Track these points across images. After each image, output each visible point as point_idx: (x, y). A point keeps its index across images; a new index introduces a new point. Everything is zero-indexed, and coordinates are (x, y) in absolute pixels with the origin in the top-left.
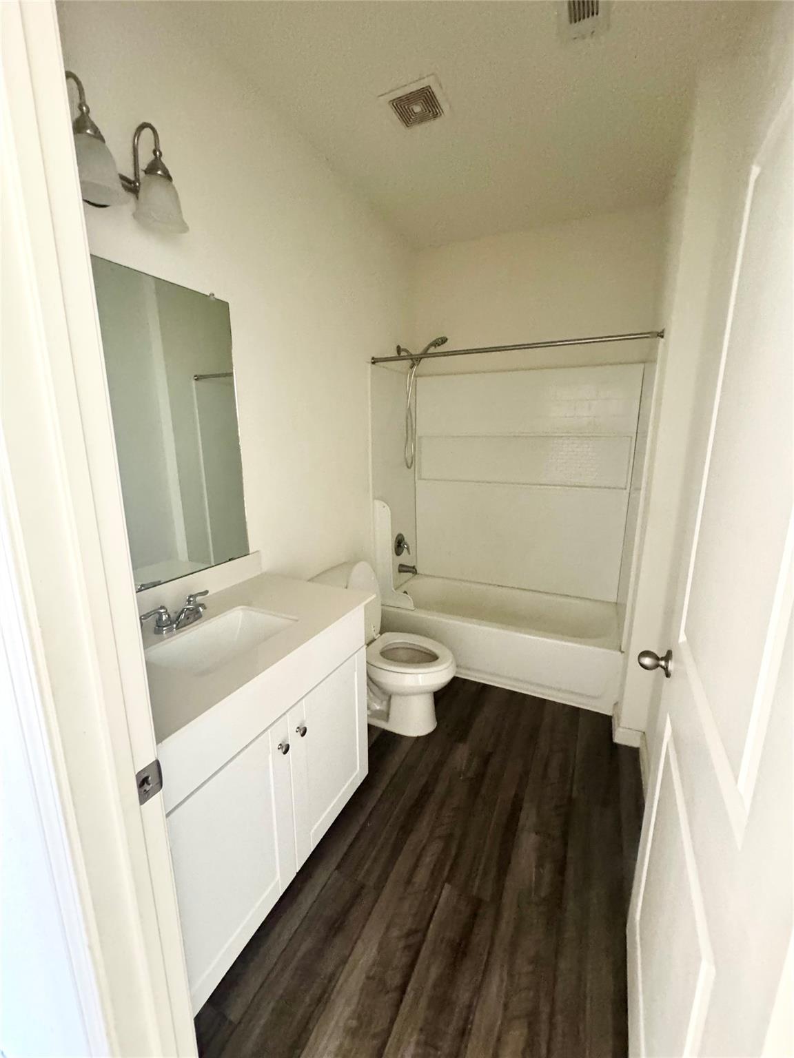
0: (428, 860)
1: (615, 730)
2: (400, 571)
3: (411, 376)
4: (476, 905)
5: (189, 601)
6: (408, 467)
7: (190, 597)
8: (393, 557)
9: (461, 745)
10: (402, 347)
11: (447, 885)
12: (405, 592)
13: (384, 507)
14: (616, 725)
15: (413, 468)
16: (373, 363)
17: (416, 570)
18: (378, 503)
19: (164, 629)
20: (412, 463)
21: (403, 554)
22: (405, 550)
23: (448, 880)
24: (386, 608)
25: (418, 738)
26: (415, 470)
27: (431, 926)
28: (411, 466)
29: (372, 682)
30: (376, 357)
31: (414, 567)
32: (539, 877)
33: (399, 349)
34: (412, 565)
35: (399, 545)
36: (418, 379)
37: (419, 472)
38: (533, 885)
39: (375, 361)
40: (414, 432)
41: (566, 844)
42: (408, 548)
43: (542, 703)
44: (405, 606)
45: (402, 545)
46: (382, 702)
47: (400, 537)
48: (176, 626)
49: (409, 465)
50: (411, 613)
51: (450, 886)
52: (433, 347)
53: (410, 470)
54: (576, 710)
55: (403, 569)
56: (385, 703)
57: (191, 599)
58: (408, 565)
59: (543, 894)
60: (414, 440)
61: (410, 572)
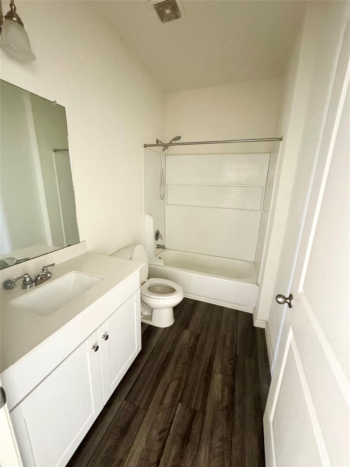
0: (171, 391)
1: (254, 321)
2: (157, 248)
3: (163, 155)
4: (194, 414)
5: (43, 270)
6: (162, 199)
7: (44, 267)
8: (154, 241)
9: (186, 331)
10: (159, 140)
11: (180, 404)
12: (160, 258)
13: (150, 218)
14: (255, 319)
15: (164, 199)
16: (145, 147)
17: (165, 247)
18: (147, 216)
19: (28, 286)
20: (163, 197)
21: (159, 240)
22: (160, 238)
23: (180, 401)
24: (151, 266)
25: (166, 328)
26: (165, 200)
27: (172, 426)
28: (163, 198)
29: (143, 303)
30: (147, 144)
31: (164, 246)
32: (223, 396)
33: (157, 141)
34: (163, 245)
35: (157, 235)
36: (166, 156)
37: (167, 202)
38: (220, 401)
39: (145, 146)
40: (164, 181)
41: (234, 378)
42: (161, 237)
43: (222, 309)
44: (160, 265)
45: (158, 235)
46: (148, 312)
47: (157, 232)
48: (35, 284)
49: (162, 198)
50: (163, 268)
51: (181, 404)
52: (174, 141)
53: (162, 200)
54: (237, 312)
55: (159, 247)
56: (150, 312)
57: (45, 269)
58: (162, 245)
59: (224, 405)
60: (164, 185)
61: (162, 248)
